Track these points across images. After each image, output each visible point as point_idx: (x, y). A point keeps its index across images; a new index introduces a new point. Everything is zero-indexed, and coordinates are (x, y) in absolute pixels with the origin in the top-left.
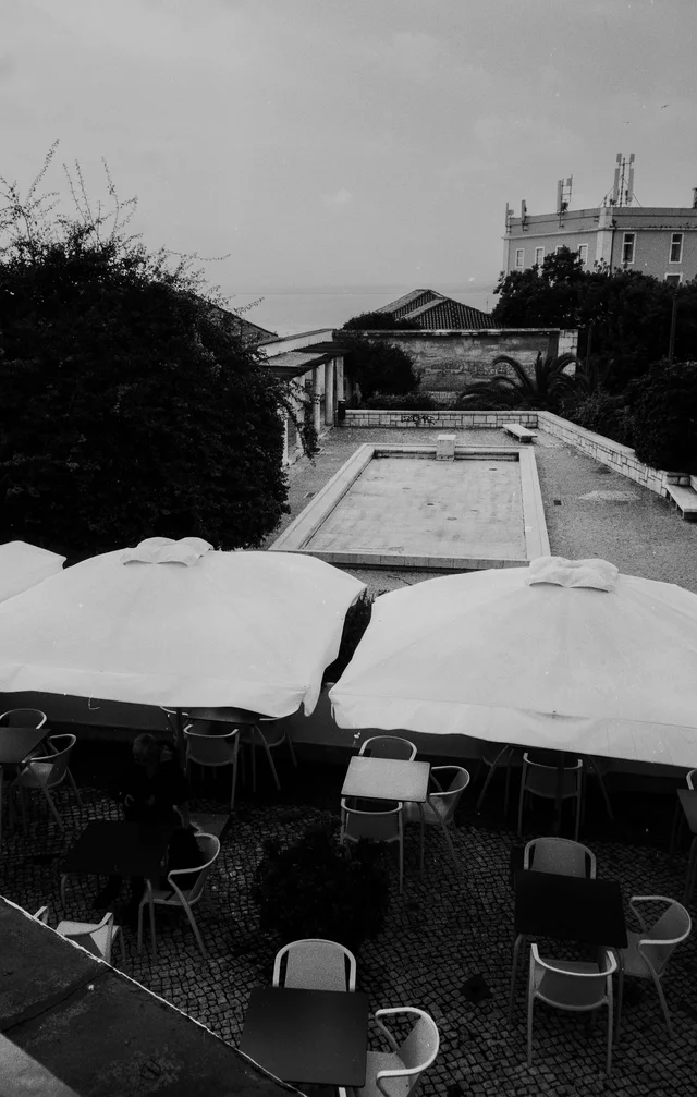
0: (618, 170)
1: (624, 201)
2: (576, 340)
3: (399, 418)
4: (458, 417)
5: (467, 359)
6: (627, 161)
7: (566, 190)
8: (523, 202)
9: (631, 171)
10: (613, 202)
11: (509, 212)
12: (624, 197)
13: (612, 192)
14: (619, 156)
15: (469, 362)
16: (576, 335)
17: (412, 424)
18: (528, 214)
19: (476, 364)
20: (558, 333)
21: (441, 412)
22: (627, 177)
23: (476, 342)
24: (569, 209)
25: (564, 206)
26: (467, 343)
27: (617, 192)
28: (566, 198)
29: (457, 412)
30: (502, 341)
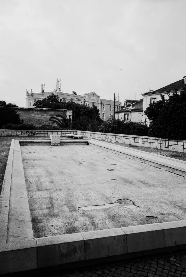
0: (57, 83)
1: (59, 91)
2: (72, 113)
3: (20, 133)
4: (46, 133)
5: (36, 118)
6: (59, 81)
7: (43, 87)
8: (31, 89)
9: (60, 83)
10: (56, 90)
11: (27, 92)
12: (59, 90)
13: (56, 88)
14: (57, 79)
15: (36, 119)
16: (72, 111)
17: (26, 135)
18: (33, 93)
19: (39, 120)
20: (66, 111)
21: (39, 130)
22: (59, 85)
23: (39, 112)
24: (44, 92)
25: (43, 91)
26: (36, 113)
27: (57, 88)
28: (44, 89)
29: (46, 131)
30: (48, 112)
